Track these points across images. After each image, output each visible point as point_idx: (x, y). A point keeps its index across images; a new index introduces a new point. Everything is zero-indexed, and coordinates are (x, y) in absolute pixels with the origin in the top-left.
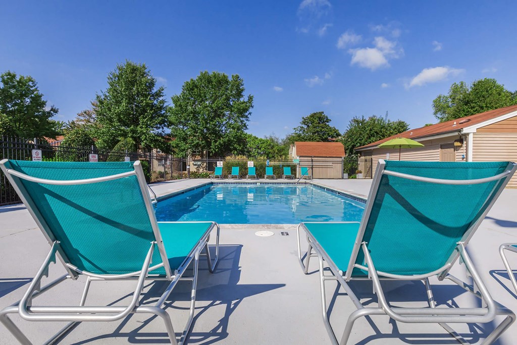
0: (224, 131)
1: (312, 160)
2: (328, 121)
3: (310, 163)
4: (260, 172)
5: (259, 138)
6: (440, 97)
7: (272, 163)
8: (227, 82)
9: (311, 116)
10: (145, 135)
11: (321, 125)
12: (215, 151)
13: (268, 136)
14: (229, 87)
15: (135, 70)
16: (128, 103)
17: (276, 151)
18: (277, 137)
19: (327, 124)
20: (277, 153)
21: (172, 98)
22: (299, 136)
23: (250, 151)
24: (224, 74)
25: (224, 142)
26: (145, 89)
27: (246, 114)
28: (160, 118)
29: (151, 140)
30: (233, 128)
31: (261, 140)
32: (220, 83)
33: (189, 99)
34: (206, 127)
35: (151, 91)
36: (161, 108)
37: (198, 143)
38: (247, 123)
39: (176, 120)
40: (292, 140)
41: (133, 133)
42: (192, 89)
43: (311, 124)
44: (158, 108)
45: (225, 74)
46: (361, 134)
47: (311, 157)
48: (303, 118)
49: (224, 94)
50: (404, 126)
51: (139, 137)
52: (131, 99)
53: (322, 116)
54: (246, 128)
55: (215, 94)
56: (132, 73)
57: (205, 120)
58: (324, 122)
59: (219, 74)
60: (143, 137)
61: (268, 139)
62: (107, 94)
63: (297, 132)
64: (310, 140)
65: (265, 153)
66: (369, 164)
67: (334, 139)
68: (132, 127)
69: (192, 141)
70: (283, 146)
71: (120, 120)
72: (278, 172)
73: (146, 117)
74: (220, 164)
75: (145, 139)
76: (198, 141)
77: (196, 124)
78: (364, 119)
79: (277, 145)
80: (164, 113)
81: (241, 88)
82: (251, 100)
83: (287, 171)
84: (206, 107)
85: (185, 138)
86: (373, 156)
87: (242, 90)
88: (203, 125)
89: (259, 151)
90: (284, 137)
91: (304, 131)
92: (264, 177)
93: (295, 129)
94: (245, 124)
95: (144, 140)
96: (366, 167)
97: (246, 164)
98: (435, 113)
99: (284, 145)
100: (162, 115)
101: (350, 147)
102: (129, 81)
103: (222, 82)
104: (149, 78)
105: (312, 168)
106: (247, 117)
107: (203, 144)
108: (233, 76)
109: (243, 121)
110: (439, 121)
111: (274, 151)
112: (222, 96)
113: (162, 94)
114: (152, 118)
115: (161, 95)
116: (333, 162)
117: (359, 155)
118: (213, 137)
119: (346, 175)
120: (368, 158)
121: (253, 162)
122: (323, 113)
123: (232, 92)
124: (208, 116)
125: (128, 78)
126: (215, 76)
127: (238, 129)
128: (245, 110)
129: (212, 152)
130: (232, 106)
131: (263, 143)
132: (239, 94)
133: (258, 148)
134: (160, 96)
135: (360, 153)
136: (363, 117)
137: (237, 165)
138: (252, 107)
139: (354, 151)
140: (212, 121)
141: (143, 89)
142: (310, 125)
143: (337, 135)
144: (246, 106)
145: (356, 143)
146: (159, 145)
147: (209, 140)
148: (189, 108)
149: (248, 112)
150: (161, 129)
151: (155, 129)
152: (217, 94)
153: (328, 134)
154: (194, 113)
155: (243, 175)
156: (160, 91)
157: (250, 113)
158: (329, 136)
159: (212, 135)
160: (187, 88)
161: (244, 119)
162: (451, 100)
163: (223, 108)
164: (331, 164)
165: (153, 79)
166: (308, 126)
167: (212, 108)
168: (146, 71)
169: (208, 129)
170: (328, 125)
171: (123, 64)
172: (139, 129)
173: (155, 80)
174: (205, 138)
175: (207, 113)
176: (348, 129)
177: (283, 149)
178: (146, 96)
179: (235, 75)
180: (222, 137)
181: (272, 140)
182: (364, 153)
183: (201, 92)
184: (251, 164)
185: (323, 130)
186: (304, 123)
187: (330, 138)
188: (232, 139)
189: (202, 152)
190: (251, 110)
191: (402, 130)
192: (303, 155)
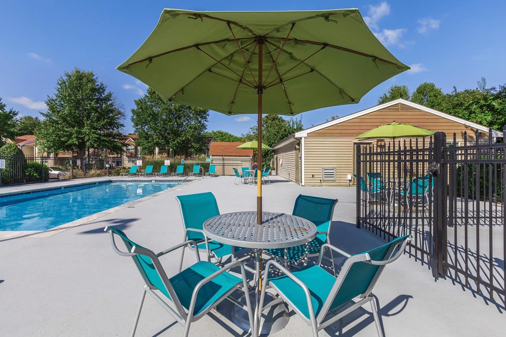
1: (223, 159)
3: (221, 162)
7: (187, 162)
10: (89, 136)
15: (83, 77)
21: (135, 101)
27: (205, 115)
29: (95, 140)
35: (101, 96)
41: (78, 134)
47: (223, 156)
51: (83, 138)
57: (164, 121)
60: (86, 138)
62: (55, 98)
68: (77, 129)
73: (91, 119)
74: (140, 163)
75: (89, 139)
77: (155, 125)
94: (203, 125)
97: (163, 162)
104: (97, 84)
105: (224, 166)
113: (110, 98)
116: (242, 161)
121: (170, 161)
128: (204, 112)
134: (109, 100)
157: (208, 115)
164: (239, 162)
168: (94, 77)
172: (83, 130)
173: (104, 86)
184: (167, 163)
188: (190, 138)
192: (215, 154)
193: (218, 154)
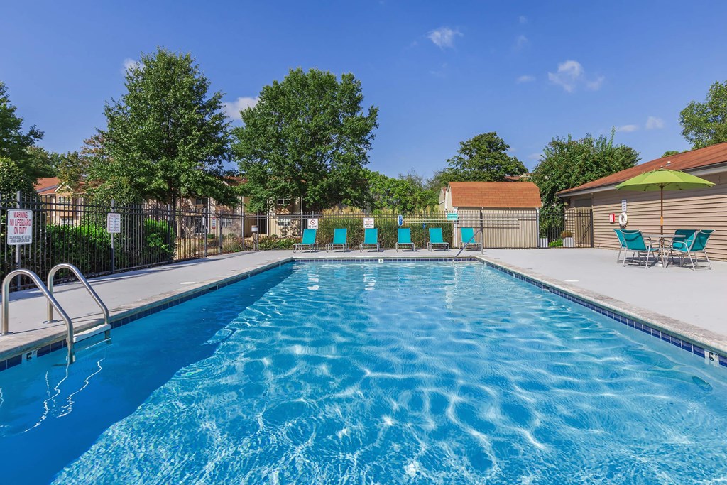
0: (329, 167)
1: (481, 214)
2: (504, 147)
3: (478, 221)
4: (387, 238)
5: (390, 179)
6: (691, 106)
7: (408, 221)
8: (334, 86)
9: (475, 140)
10: (187, 174)
11: (493, 153)
12: (314, 199)
13: (405, 174)
14: (338, 94)
15: (173, 64)
16: (158, 120)
17: (419, 199)
18: (420, 176)
19: (503, 152)
20: (420, 203)
21: (241, 112)
22: (456, 173)
23: (374, 200)
24: (328, 73)
25: (330, 185)
26: (189, 96)
27: (367, 138)
28: (215, 145)
29: (198, 182)
30: (344, 161)
31: (393, 181)
32: (323, 88)
33: (270, 114)
34: (297, 160)
35: (200, 100)
36: (218, 128)
37: (284, 187)
38: (368, 153)
39: (248, 149)
40: (444, 180)
41: (167, 171)
42: (275, 98)
43: (476, 152)
44: (211, 128)
45: (332, 74)
46: (567, 167)
47: (480, 209)
48: (462, 143)
49: (328, 105)
50: (632, 155)
51: (177, 177)
52: (164, 112)
53: (493, 140)
54: (367, 160)
55: (314, 105)
56: (167, 69)
57: (296, 148)
58: (497, 149)
59: (320, 74)
60: (183, 177)
61: (405, 179)
62: (123, 104)
63: (453, 166)
64: (474, 179)
65: (400, 203)
66: (585, 221)
67: (515, 178)
68: (164, 160)
69: (275, 183)
70: (429, 191)
71: (143, 148)
72: (420, 238)
73: (190, 143)
74: (313, 223)
75: (187, 181)
76: (284, 184)
77: (281, 155)
78: (572, 140)
79: (420, 189)
80: (223, 137)
81: (357, 95)
82: (374, 115)
83: (436, 236)
84: (298, 126)
85: (262, 179)
86: (593, 207)
87: (360, 99)
88: (293, 157)
89: (391, 199)
90: (432, 177)
91: (464, 164)
92: (393, 247)
93: (448, 161)
94: (364, 156)
95: (185, 182)
96: (579, 225)
97: (360, 223)
98: (685, 133)
99: (432, 189)
100: (219, 140)
101: (548, 190)
102: (160, 82)
103: (324, 85)
104: (197, 77)
105: (482, 229)
106: (367, 142)
107: (292, 188)
108: (343, 76)
109: (361, 149)
110: (693, 145)
111: (415, 200)
112: (324, 108)
113: (218, 104)
114: (201, 144)
115: (218, 107)
116: (520, 218)
117: (566, 204)
118: (311, 176)
119: (545, 241)
120: (583, 209)
121: (372, 220)
122: (495, 134)
123: (341, 102)
124: (302, 141)
125: (159, 77)
126: (313, 76)
127: (353, 163)
128: (365, 131)
129: (308, 202)
130: (342, 125)
131: (397, 186)
132: (354, 105)
133: (388, 193)
134: (216, 108)
135: (569, 200)
136: (570, 137)
137: (345, 225)
138: (376, 126)
139: (556, 198)
140: (308, 150)
141: (185, 96)
142: (474, 154)
143: (519, 170)
144: (366, 125)
145: (560, 184)
146: (211, 191)
147: (303, 181)
148: (271, 129)
149: (369, 135)
150: (217, 164)
151: (207, 163)
152: (317, 105)
153: (506, 169)
154: (278, 137)
155: (354, 244)
156: (215, 99)
157: (372, 137)
158: (508, 173)
159: (309, 173)
160: (268, 96)
161: (362, 146)
162: (710, 110)
163: (326, 129)
164: (515, 221)
165: (205, 80)
166: (471, 157)
167: (308, 128)
168: (192, 65)
169: (301, 163)
170: (505, 154)
171: (152, 54)
172: (176, 162)
173: (206, 82)
174: (297, 178)
175: (300, 136)
176: (544, 160)
177: (430, 196)
178: (190, 108)
179: (347, 74)
180: (326, 177)
181: (411, 180)
182: (576, 200)
183: (291, 101)
184: (369, 223)
185: (497, 162)
186: (464, 151)
187: (508, 176)
188: (343, 179)
189: (293, 202)
190: (374, 131)
191: (629, 161)
192: (464, 206)
193: (471, 206)
